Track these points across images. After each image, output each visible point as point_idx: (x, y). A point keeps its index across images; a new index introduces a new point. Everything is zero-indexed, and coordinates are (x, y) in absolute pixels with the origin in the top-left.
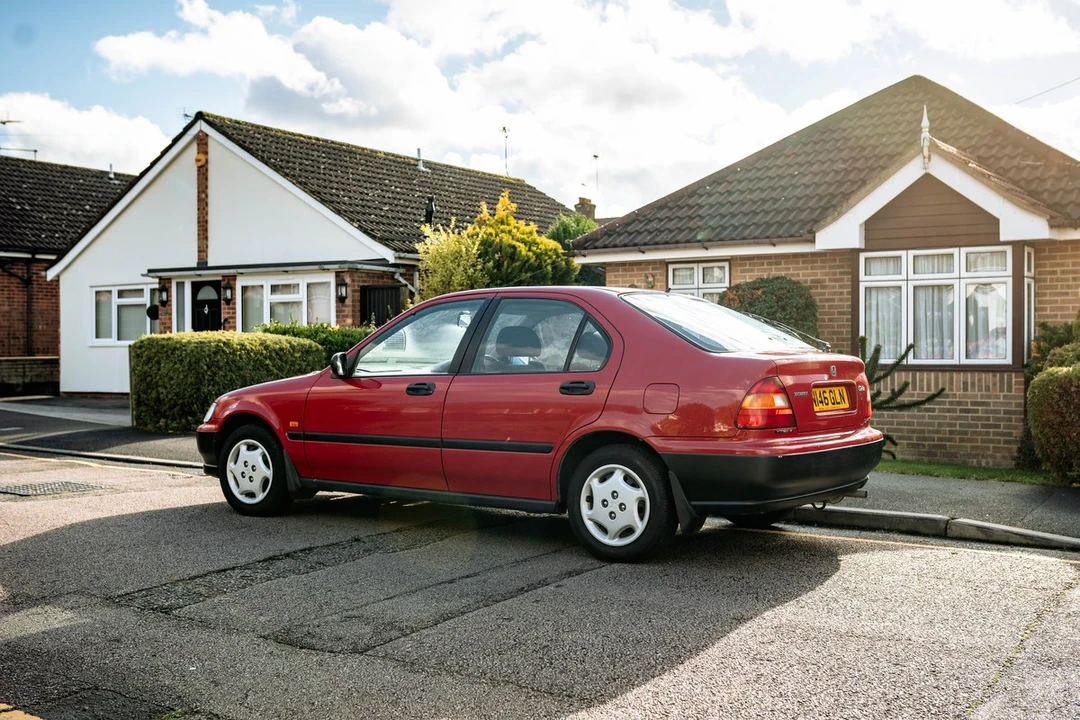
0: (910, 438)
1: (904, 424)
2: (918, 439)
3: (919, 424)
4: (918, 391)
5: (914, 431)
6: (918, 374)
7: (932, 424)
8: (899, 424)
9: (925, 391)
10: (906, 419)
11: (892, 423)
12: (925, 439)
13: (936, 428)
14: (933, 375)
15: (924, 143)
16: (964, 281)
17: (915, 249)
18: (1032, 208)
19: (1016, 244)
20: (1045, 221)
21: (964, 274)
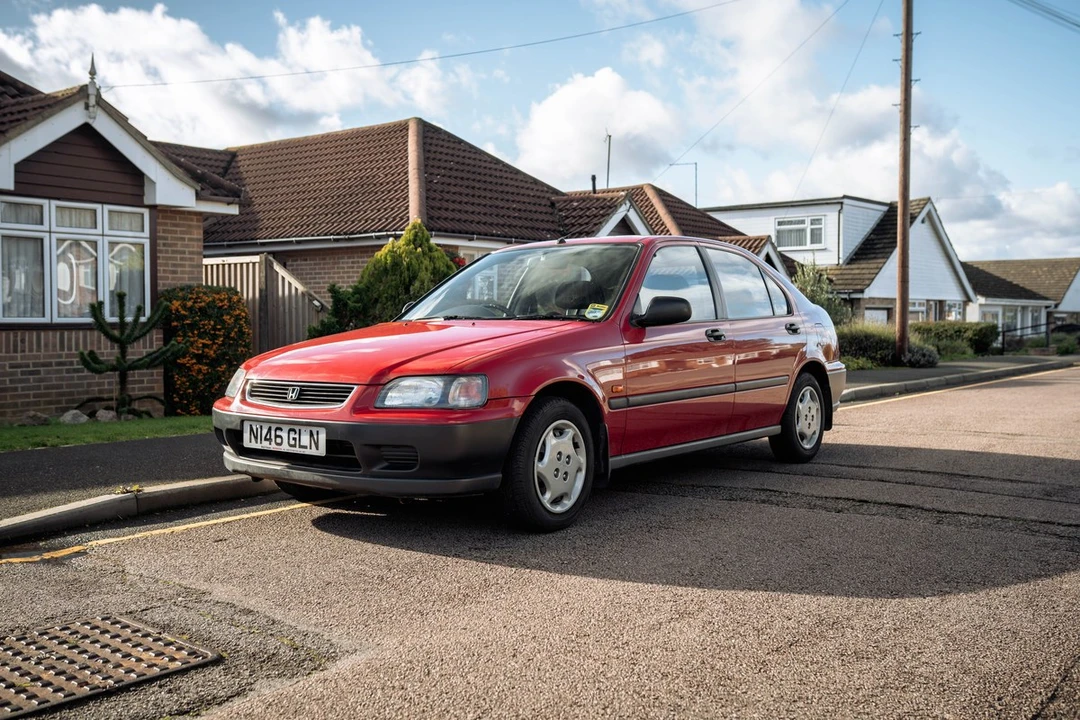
0: (59, 402)
3: (68, 386)
4: (66, 351)
6: (66, 333)
7: (81, 385)
8: (46, 388)
9: (74, 351)
10: (54, 382)
11: (39, 388)
13: (85, 388)
14: (81, 334)
15: (91, 91)
16: (107, 239)
17: (59, 199)
18: (186, 178)
19: (153, 208)
20: (193, 192)
21: (107, 232)
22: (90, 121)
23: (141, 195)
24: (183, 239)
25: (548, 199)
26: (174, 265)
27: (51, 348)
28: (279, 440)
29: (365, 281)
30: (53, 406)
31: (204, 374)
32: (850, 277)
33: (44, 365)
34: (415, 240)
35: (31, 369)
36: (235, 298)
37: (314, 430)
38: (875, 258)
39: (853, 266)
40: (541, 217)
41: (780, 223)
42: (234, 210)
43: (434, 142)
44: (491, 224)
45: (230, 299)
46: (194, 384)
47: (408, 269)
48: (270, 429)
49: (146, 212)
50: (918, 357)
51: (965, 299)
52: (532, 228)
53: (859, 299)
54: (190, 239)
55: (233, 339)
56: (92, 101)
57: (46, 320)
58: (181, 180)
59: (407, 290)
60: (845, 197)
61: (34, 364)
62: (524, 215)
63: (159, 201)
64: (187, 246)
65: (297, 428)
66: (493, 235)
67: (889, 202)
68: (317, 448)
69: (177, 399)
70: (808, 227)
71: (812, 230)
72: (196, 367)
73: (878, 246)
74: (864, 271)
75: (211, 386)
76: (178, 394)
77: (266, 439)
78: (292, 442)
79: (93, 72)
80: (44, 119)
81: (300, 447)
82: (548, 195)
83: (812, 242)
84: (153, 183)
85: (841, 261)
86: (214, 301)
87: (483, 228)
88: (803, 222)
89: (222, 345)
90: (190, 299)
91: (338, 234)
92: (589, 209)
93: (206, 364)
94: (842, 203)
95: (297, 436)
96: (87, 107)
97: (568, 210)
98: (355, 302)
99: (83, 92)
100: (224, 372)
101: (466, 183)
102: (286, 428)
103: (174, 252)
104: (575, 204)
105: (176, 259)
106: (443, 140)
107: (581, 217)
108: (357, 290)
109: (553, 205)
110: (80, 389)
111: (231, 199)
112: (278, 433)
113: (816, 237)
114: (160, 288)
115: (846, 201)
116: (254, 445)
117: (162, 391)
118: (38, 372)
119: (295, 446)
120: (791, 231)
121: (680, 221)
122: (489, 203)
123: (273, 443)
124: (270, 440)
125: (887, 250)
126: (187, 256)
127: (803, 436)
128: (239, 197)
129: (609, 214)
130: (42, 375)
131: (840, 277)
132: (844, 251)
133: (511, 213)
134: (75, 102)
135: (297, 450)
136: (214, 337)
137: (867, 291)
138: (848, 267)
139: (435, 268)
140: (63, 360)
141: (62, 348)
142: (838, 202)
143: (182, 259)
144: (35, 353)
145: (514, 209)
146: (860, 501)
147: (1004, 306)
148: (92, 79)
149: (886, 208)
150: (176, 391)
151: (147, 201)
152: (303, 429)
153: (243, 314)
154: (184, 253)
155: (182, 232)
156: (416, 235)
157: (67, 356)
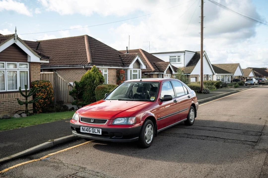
0: (8, 110)
1: (7, 107)
2: (11, 110)
3: (11, 106)
4: (10, 98)
5: (9, 108)
6: (10, 94)
7: (14, 106)
8: (6, 107)
9: (12, 98)
10: (7, 106)
11: (4, 107)
12: (12, 110)
13: (15, 107)
14: (13, 94)
15: (16, 35)
16: (19, 70)
17: (8, 61)
18: (38, 55)
19: (29, 62)
20: (39, 59)
21: (19, 69)
22: (15, 43)
23: (27, 60)
24: (36, 69)
25: (119, 54)
26: (34, 75)
27: (6, 97)
28: (90, 131)
29: (83, 80)
30: (7, 112)
31: (43, 102)
32: (187, 70)
33: (5, 102)
34: (94, 70)
35: (2, 103)
36: (49, 83)
37: (99, 129)
38: (193, 65)
39: (188, 67)
40: (118, 59)
41: (170, 57)
42: (48, 62)
43: (91, 41)
44: (107, 62)
45: (48, 84)
46: (40, 104)
47: (93, 78)
48: (87, 129)
49: (28, 64)
50: (205, 91)
51: (213, 74)
52: (116, 62)
53: (189, 75)
54: (37, 69)
55: (49, 93)
56: (16, 38)
57: (5, 91)
58: (37, 56)
59: (93, 82)
60: (185, 51)
61: (2, 101)
62: (114, 59)
63: (31, 61)
64: (37, 71)
65: (94, 129)
66: (107, 65)
67: (195, 52)
68: (99, 133)
69: (36, 108)
70: (177, 58)
71: (178, 58)
72: (41, 100)
73: (193, 62)
74: (190, 68)
75: (44, 105)
76: (36, 107)
77: (86, 130)
78: (93, 131)
79: (16, 31)
80: (5, 43)
81: (95, 132)
82: (118, 54)
83: (178, 62)
84: (30, 57)
85: (185, 66)
86: (44, 84)
87: (105, 63)
88: (176, 57)
89: (46, 95)
90: (39, 84)
91: (70, 65)
92: (129, 57)
93: (43, 100)
94: (185, 52)
95: (94, 130)
96: (15, 39)
97: (124, 57)
98: (81, 85)
99: (13, 35)
100: (47, 101)
101: (100, 51)
102: (91, 129)
103: (34, 72)
104: (125, 56)
105: (34, 74)
106: (93, 40)
107: (127, 59)
108: (81, 82)
109: (120, 56)
110: (13, 107)
111: (47, 59)
112: (89, 129)
113: (179, 60)
114: (32, 81)
115: (186, 52)
116: (83, 132)
117: (32, 106)
118: (4, 104)
119: (94, 132)
120: (173, 59)
121: (148, 58)
122: (106, 56)
123: (88, 131)
124: (87, 131)
125: (196, 63)
126: (37, 73)
127: (191, 120)
128: (49, 59)
129: (134, 59)
130: (5, 104)
131: (184, 70)
132: (185, 64)
133: (110, 59)
134: (12, 38)
135: (94, 133)
136: (45, 93)
137: (191, 73)
138: (186, 67)
139: (99, 77)
140: (9, 100)
141: (9, 98)
142: (184, 52)
143: (35, 74)
144: (3, 99)
145: (111, 58)
146: (207, 136)
147: (221, 75)
148: (16, 32)
149: (195, 53)
150: (36, 106)
151: (28, 61)
152: (96, 129)
153: (51, 87)
154: (36, 72)
155: (35, 67)
156: (94, 69)
157: (10, 99)
